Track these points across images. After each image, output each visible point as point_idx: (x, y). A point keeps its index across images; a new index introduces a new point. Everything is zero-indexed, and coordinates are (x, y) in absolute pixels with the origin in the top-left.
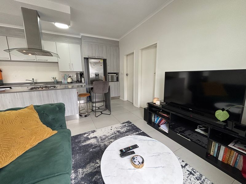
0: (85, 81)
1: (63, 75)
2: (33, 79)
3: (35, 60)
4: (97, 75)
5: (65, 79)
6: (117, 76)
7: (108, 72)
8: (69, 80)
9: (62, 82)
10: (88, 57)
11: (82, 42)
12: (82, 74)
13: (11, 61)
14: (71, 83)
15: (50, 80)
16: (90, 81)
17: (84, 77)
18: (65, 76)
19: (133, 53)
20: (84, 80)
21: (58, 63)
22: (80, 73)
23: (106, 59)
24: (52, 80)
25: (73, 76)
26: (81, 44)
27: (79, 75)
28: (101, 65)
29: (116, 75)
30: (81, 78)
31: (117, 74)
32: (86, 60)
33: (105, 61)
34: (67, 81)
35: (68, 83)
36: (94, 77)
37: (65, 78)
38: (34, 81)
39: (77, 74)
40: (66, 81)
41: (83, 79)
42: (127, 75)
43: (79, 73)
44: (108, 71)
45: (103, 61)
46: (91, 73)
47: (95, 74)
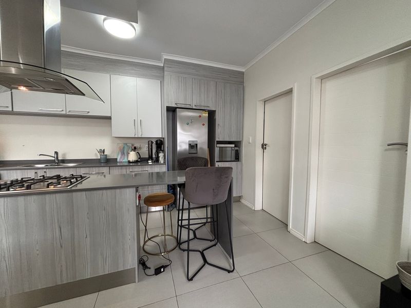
0: (165, 158)
1: (120, 145)
2: (56, 153)
3: (64, 112)
4: (193, 146)
5: (123, 154)
6: (237, 148)
7: (217, 139)
8: (133, 156)
9: (117, 159)
10: (176, 106)
11: (165, 72)
12: (160, 144)
13: (12, 113)
14: (136, 162)
15: (93, 155)
16: (176, 161)
17: (163, 151)
18: (124, 148)
19: (290, 92)
20: (164, 156)
21: (109, 118)
22: (157, 141)
23: (215, 111)
24: (96, 155)
25: (140, 148)
26: (162, 79)
27: (154, 146)
28: (204, 125)
29: (235, 146)
30: (157, 153)
31: (237, 144)
32: (171, 114)
33: (212, 114)
34: (128, 158)
35: (129, 162)
36: (185, 150)
37: (124, 151)
38: (57, 158)
39: (150, 143)
40: (126, 159)
41: (161, 155)
42: (264, 146)
43: (154, 141)
44: (219, 137)
45: (207, 115)
46: (181, 142)
47: (190, 145)
